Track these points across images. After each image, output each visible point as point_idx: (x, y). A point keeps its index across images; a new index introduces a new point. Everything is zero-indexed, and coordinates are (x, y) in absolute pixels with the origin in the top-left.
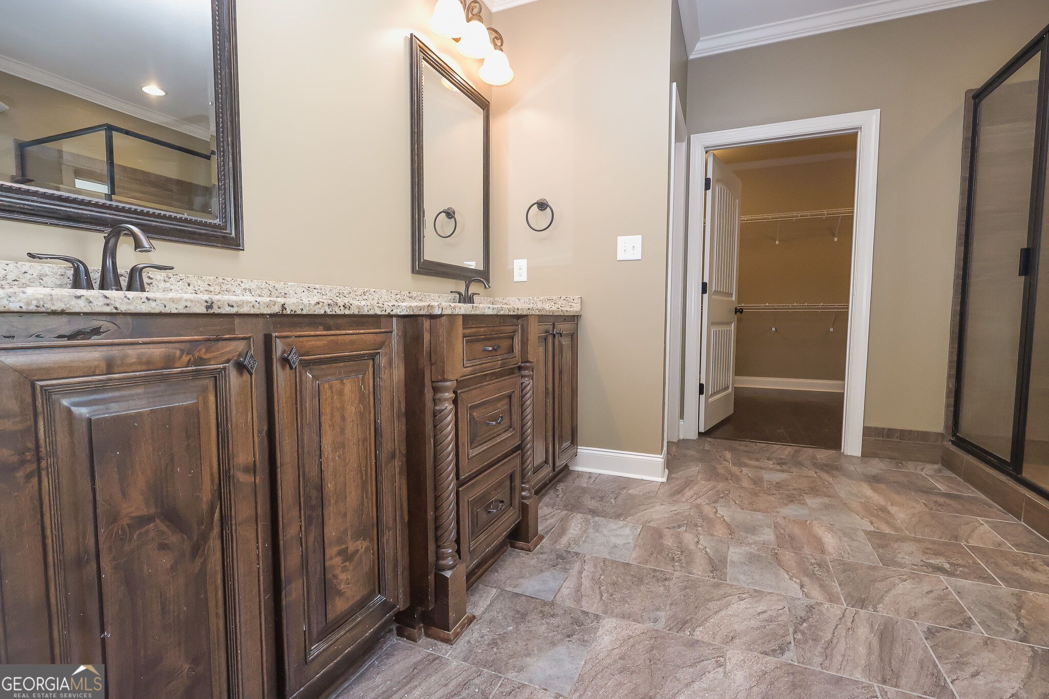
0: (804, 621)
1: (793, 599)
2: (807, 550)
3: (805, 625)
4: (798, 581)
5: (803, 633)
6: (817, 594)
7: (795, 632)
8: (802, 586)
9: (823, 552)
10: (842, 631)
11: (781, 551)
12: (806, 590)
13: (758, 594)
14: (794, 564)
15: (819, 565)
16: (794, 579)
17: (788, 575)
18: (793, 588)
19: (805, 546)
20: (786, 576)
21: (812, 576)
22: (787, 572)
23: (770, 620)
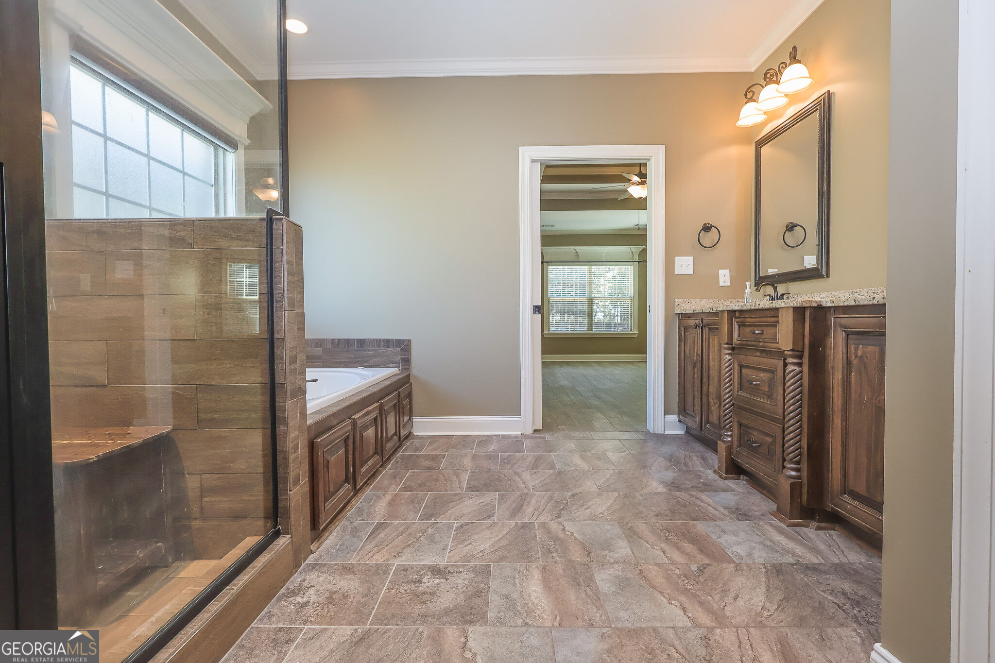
0: (562, 509)
1: (569, 520)
2: (560, 568)
3: (562, 507)
4: (567, 533)
5: (563, 503)
6: (554, 526)
7: (567, 503)
8: (564, 529)
9: (544, 569)
10: (541, 508)
11: (585, 559)
12: (561, 527)
13: (593, 518)
14: (570, 548)
15: (550, 551)
16: (570, 533)
17: (575, 537)
18: (570, 527)
19: (561, 572)
20: (576, 535)
21: (557, 540)
22: (576, 539)
23: (582, 506)
